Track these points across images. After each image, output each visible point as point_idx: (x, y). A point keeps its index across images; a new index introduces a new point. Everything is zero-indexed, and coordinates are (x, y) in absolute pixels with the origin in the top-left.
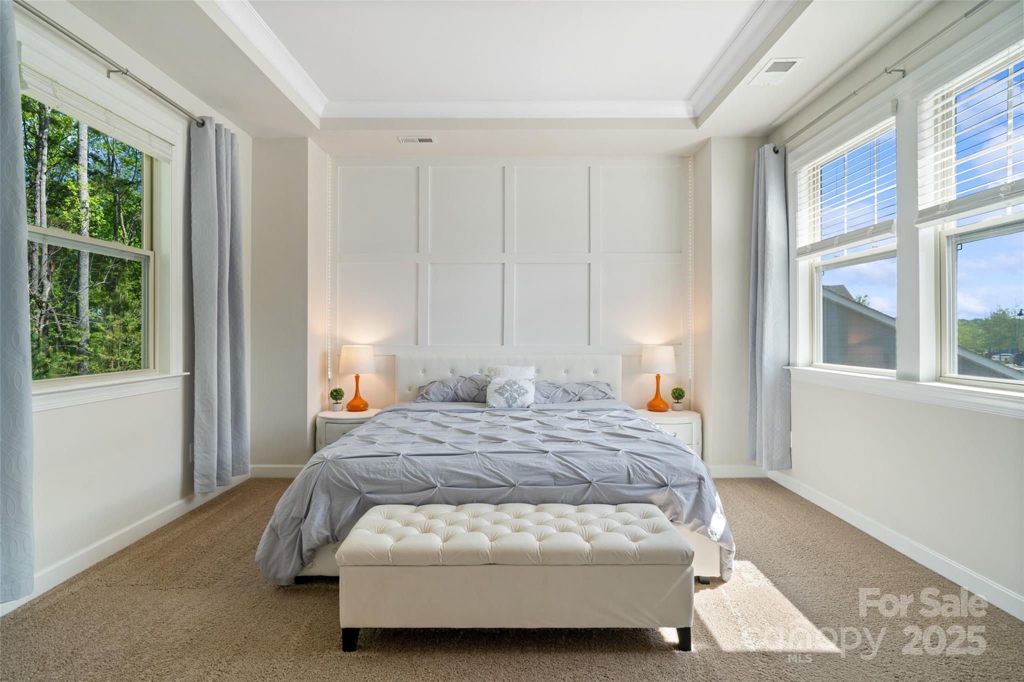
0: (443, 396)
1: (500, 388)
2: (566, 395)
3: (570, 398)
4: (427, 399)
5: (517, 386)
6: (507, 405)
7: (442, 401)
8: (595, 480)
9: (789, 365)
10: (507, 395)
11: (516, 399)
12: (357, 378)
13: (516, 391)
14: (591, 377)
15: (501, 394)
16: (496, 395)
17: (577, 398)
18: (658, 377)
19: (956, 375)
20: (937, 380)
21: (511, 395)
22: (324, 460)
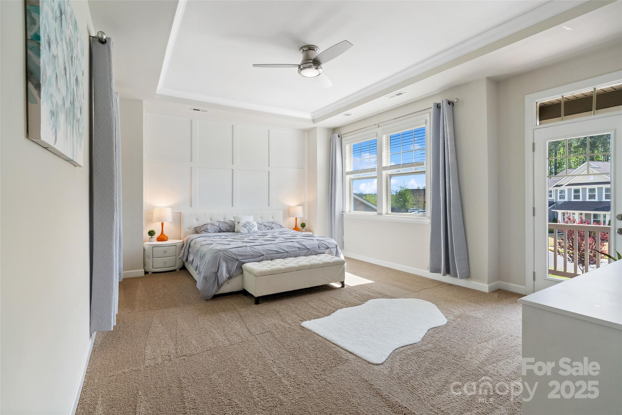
0: (214, 230)
1: (244, 225)
2: (266, 227)
3: (268, 228)
4: (208, 232)
5: (251, 224)
6: (248, 232)
7: (214, 232)
8: (310, 248)
9: (343, 212)
10: (248, 227)
11: (252, 229)
12: (162, 224)
13: (251, 226)
14: (271, 220)
15: (245, 227)
16: (243, 228)
17: (271, 228)
18: (296, 219)
19: (391, 213)
20: (386, 214)
21: (250, 227)
22: (220, 250)
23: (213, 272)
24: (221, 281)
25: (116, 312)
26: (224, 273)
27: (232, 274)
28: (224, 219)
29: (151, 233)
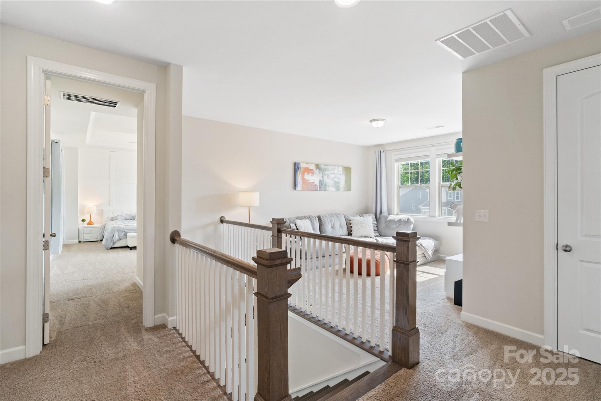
0: (122, 219)
4: (118, 220)
12: (91, 215)
22: (115, 227)
23: (111, 237)
24: (114, 241)
25: (62, 250)
26: (116, 237)
27: (121, 238)
28: (131, 213)
29: (83, 221)
